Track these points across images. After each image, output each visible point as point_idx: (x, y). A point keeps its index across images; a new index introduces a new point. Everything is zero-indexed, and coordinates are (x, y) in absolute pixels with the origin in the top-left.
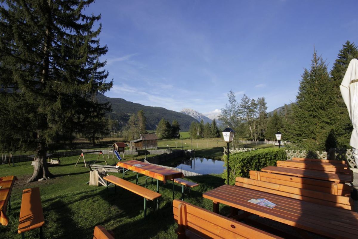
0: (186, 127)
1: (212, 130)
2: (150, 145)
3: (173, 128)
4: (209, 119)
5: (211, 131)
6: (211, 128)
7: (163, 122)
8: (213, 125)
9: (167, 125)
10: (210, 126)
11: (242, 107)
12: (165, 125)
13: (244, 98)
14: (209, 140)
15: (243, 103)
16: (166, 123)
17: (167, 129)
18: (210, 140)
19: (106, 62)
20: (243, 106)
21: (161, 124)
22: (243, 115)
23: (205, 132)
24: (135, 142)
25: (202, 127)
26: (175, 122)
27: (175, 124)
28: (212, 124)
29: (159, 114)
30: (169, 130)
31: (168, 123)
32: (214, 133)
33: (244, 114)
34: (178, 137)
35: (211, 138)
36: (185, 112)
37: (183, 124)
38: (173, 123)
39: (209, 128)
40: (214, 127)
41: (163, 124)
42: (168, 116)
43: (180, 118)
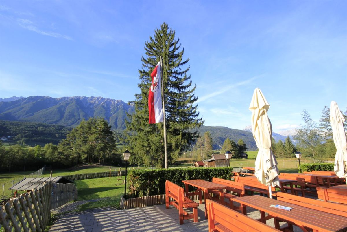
0: (253, 146)
1: (287, 149)
2: (222, 164)
3: (239, 148)
4: (280, 135)
5: (285, 150)
6: (285, 147)
7: (228, 142)
8: (287, 144)
9: (232, 145)
10: (284, 145)
11: (324, 121)
12: (231, 145)
13: (326, 110)
14: (284, 160)
15: (325, 116)
16: (232, 142)
17: (233, 148)
18: (286, 160)
19: (197, 106)
20: (326, 119)
21: (226, 144)
22: (327, 130)
23: (278, 151)
24: (208, 162)
25: (274, 146)
26: (240, 141)
27: (241, 143)
28: (286, 142)
29: (221, 133)
30: (235, 149)
31: (233, 143)
32: (291, 153)
33: (329, 129)
34: (246, 157)
35: (287, 157)
36: (249, 130)
37: (248, 143)
38: (239, 142)
39: (283, 147)
40: (289, 145)
41: (228, 143)
42: (230, 135)
43: (244, 137)
